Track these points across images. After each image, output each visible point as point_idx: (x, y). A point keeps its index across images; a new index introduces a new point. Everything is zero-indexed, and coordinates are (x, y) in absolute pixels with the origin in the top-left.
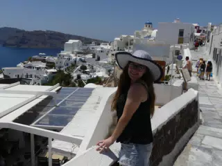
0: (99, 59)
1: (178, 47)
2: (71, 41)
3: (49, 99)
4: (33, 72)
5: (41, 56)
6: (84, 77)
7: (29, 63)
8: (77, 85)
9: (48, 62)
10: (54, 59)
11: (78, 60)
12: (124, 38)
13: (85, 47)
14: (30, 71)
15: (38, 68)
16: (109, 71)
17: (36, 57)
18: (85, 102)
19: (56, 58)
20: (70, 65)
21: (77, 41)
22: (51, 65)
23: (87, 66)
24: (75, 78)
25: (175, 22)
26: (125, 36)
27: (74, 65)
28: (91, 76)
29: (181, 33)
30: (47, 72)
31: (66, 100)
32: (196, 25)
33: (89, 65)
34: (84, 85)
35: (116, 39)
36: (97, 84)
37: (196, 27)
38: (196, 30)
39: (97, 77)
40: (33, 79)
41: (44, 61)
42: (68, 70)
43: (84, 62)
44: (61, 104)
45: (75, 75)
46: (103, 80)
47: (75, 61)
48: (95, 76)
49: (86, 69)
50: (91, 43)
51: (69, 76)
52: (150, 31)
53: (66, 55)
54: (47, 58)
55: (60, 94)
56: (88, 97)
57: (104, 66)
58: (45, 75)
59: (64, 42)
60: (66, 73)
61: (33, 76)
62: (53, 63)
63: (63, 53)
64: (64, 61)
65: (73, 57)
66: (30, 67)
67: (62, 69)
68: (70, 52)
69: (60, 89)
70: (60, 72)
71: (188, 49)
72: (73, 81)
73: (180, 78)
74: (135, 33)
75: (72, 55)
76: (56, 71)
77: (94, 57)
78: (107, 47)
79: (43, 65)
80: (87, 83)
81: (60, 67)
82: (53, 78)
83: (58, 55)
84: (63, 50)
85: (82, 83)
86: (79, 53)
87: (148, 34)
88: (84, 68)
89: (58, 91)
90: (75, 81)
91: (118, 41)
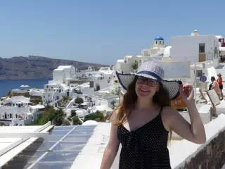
0: (98, 88)
1: (200, 65)
2: (61, 68)
3: (39, 142)
4: (13, 110)
5: (23, 89)
6: (80, 112)
7: (8, 98)
8: (72, 123)
9: (32, 97)
10: (39, 92)
11: (71, 91)
12: (129, 59)
13: (80, 74)
14: (9, 110)
15: (20, 105)
16: (113, 103)
17: (17, 90)
18: (85, 143)
19: (42, 91)
20: (61, 98)
21: (69, 67)
22: (36, 100)
23: (83, 98)
24: (69, 115)
25: (193, 34)
26: (131, 57)
27: (66, 98)
28: (89, 112)
29: (202, 48)
30: (31, 110)
31: (61, 143)
32: (219, 37)
33: (86, 97)
34: (80, 124)
35: (119, 61)
36: (98, 121)
37: (220, 40)
38: (220, 44)
39: (98, 112)
40: (14, 119)
41: (27, 95)
42: (60, 105)
43: (80, 93)
44: (55, 148)
45: (68, 111)
46: (105, 115)
47: (68, 93)
48: (94, 111)
49: (82, 102)
50: (87, 68)
51: (61, 113)
52: (161, 49)
53: (55, 86)
54: (31, 90)
55: (53, 135)
56: (89, 137)
57: (106, 97)
58: (30, 114)
59: (52, 69)
60: (56, 109)
61: (14, 116)
62: (40, 97)
63: (51, 83)
64: (53, 93)
65: (65, 87)
66: (9, 104)
67: (51, 104)
68: (60, 81)
69: (52, 129)
70: (48, 108)
71: (213, 68)
72: (66, 119)
73: (206, 102)
74: (143, 52)
75: (63, 85)
76: (43, 107)
77: (92, 85)
78: (108, 72)
79: (26, 100)
80: (84, 121)
81: (49, 102)
82: (40, 116)
83: (45, 86)
84: (52, 79)
85: (78, 120)
86: (72, 82)
87: (160, 53)
88: (79, 101)
89: (50, 131)
90: (69, 119)
91: (122, 64)
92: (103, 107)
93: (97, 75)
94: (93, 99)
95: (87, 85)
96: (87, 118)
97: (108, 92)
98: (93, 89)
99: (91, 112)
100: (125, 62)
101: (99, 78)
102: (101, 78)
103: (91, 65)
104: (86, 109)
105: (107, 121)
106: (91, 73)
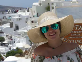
92: (22, 44)
93: (16, 16)
94: (13, 38)
95: (7, 26)
96: (9, 54)
97: (26, 31)
98: (12, 29)
99: (12, 49)
100: (40, 4)
101: (17, 19)
102: (20, 19)
103: (11, 7)
104: (7, 46)
105: (26, 56)
106: (10, 15)
